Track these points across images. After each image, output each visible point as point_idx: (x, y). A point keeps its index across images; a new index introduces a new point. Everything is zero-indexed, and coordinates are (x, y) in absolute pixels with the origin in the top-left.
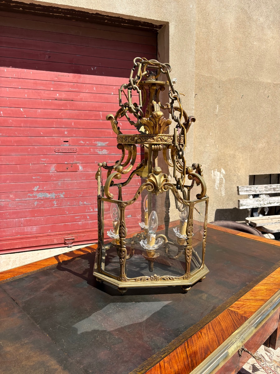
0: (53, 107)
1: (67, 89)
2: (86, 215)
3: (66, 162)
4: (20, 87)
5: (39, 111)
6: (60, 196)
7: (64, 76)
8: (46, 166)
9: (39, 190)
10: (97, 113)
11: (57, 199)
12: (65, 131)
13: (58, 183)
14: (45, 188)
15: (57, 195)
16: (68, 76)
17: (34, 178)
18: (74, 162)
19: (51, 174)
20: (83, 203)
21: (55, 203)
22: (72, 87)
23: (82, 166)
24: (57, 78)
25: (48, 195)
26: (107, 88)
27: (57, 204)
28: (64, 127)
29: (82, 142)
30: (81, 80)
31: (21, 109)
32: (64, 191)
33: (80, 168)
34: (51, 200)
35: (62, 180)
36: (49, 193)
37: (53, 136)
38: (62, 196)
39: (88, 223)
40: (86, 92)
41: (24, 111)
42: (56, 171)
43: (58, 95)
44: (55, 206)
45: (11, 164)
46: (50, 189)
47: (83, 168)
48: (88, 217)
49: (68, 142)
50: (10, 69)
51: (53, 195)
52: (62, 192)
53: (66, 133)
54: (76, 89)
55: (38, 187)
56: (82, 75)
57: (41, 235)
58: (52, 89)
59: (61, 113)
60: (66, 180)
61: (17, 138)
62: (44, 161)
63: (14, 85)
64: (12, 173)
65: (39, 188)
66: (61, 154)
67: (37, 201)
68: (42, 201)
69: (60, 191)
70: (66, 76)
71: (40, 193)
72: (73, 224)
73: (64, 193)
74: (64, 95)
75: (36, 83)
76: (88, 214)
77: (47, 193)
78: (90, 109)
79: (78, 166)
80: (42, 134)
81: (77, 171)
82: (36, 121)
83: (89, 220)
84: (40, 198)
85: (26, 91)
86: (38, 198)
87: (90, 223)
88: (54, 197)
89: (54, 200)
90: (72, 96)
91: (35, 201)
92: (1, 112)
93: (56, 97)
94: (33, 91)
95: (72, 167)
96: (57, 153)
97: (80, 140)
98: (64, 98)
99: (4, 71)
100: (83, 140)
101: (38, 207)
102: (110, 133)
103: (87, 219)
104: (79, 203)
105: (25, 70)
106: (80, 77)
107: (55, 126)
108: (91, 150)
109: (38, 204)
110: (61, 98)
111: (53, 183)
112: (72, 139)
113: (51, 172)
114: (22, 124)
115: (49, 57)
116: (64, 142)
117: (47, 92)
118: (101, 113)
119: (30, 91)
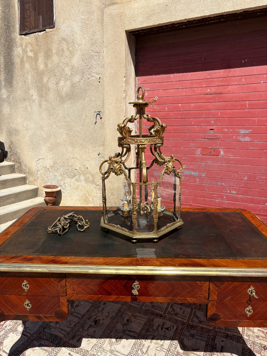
0: (204, 101)
1: (217, 84)
2: (223, 195)
3: (210, 147)
4: (180, 88)
5: (192, 105)
6: (202, 175)
7: (215, 73)
8: (193, 149)
9: (186, 168)
10: (244, 102)
11: (200, 177)
12: (211, 120)
13: (201, 164)
14: (191, 167)
15: (199, 174)
16: (219, 73)
17: (183, 158)
18: (217, 147)
19: (196, 156)
20: (221, 184)
21: (198, 180)
22: (222, 81)
23: (223, 151)
24: (209, 76)
25: (193, 173)
26: (256, 78)
27: (199, 182)
28: (211, 117)
29: (226, 130)
30: (231, 74)
31: (180, 105)
32: (206, 171)
33: (222, 153)
34: (194, 177)
35: (205, 162)
36: (194, 171)
37: (202, 125)
38: (204, 175)
39: (224, 202)
40: (235, 84)
41: (182, 106)
42: (201, 154)
43: (208, 90)
44: (198, 182)
45: (169, 146)
46: (195, 168)
47: (224, 153)
48: (225, 197)
49: (213, 129)
50: (175, 75)
51: (196, 174)
52: (204, 172)
53: (212, 122)
54: (225, 83)
55: (186, 165)
56: (232, 70)
57: (185, 203)
58: (204, 86)
59: (210, 105)
60: (208, 162)
61: (175, 127)
62: (192, 145)
63: (177, 87)
64: (168, 153)
65: (186, 167)
66: (207, 140)
67: (184, 177)
68: (188, 177)
69: (203, 171)
70: (217, 73)
71: (187, 171)
72: (211, 200)
73: (205, 173)
74: (214, 90)
75: (192, 83)
76: (225, 195)
77: (192, 171)
78: (236, 100)
79: (220, 151)
80: (193, 123)
81: (218, 156)
82: (190, 113)
83: (225, 200)
84: (187, 174)
85: (184, 90)
86: (185, 174)
87: (226, 203)
88: (197, 175)
89: (197, 178)
90: (220, 90)
91: (183, 176)
92: (166, 108)
93: (207, 92)
94: (190, 89)
95: (214, 151)
96: (203, 139)
97: (224, 128)
98: (214, 93)
99: (171, 77)
100: (227, 128)
101: (185, 181)
102: (255, 120)
103: (223, 198)
104: (218, 183)
105: (185, 74)
106: (230, 71)
107: (204, 117)
108: (233, 137)
109: (184, 179)
110: (211, 93)
111: (197, 164)
112: (217, 127)
113: (197, 154)
114: (179, 116)
115: (205, 59)
116: (210, 129)
117: (200, 89)
118: (247, 102)
119: (187, 89)
